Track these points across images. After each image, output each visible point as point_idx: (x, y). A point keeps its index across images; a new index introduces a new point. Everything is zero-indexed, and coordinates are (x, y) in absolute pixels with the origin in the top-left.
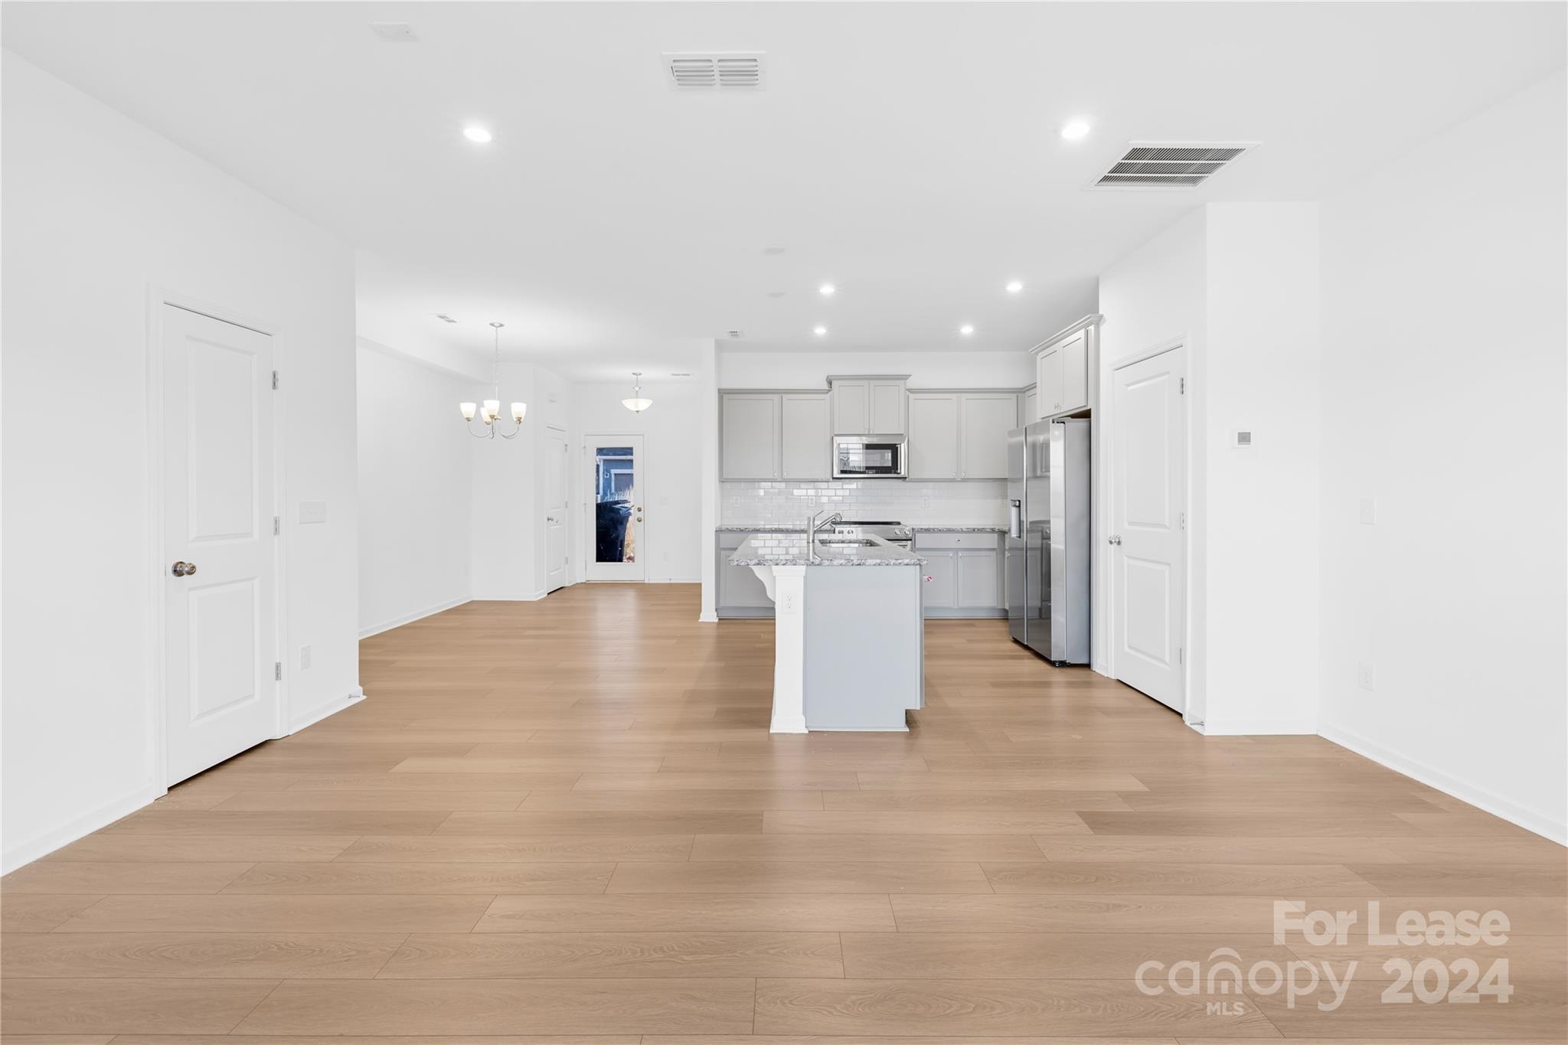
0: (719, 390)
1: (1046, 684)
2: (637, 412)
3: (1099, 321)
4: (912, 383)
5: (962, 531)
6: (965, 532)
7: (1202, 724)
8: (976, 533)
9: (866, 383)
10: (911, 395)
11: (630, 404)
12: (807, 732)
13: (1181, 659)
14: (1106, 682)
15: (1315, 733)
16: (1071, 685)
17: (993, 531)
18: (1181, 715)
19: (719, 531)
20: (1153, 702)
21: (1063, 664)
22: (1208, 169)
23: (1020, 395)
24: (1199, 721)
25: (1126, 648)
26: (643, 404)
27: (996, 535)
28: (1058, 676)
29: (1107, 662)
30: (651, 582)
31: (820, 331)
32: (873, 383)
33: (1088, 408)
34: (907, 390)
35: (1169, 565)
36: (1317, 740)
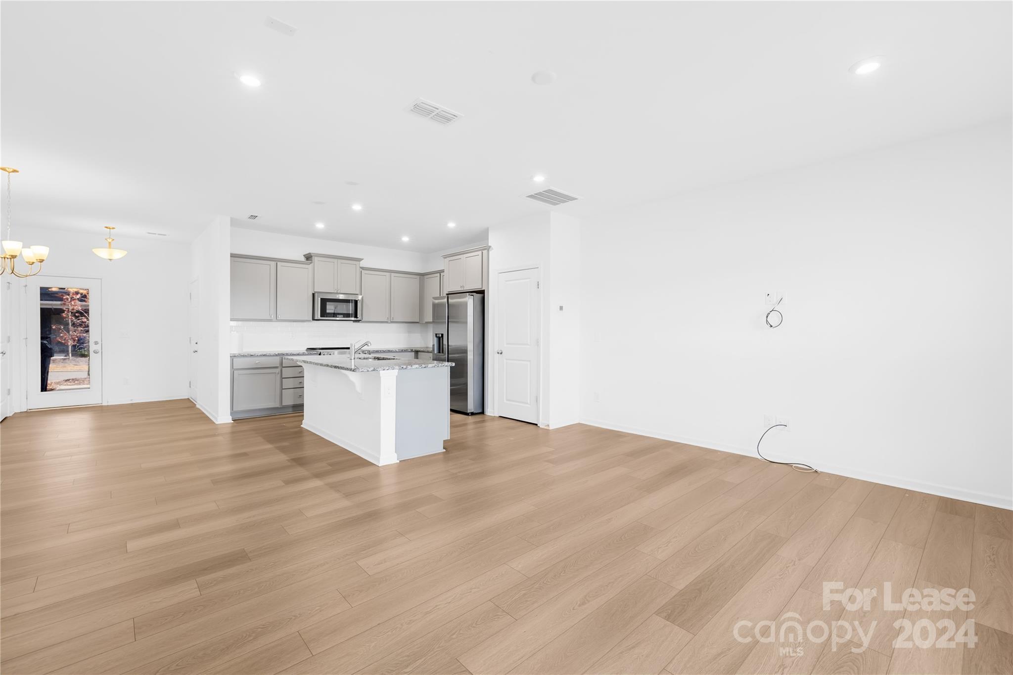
0: (231, 254)
1: (465, 425)
2: (110, 260)
3: (488, 248)
4: (363, 264)
5: (396, 352)
6: (398, 352)
7: (548, 426)
8: (404, 352)
9: (336, 260)
10: (363, 271)
11: (103, 253)
12: (398, 461)
13: (537, 400)
14: (493, 419)
15: (578, 422)
16: (476, 423)
17: (412, 351)
18: (537, 425)
19: (233, 357)
20: (521, 422)
21: (473, 414)
22: (564, 202)
23: (421, 277)
24: (547, 425)
25: (505, 401)
26: (118, 254)
27: (414, 353)
28: (470, 419)
29: (494, 409)
30: (110, 404)
31: (320, 226)
32: (339, 260)
33: (483, 289)
34: (361, 268)
35: (530, 361)
36: (580, 425)
